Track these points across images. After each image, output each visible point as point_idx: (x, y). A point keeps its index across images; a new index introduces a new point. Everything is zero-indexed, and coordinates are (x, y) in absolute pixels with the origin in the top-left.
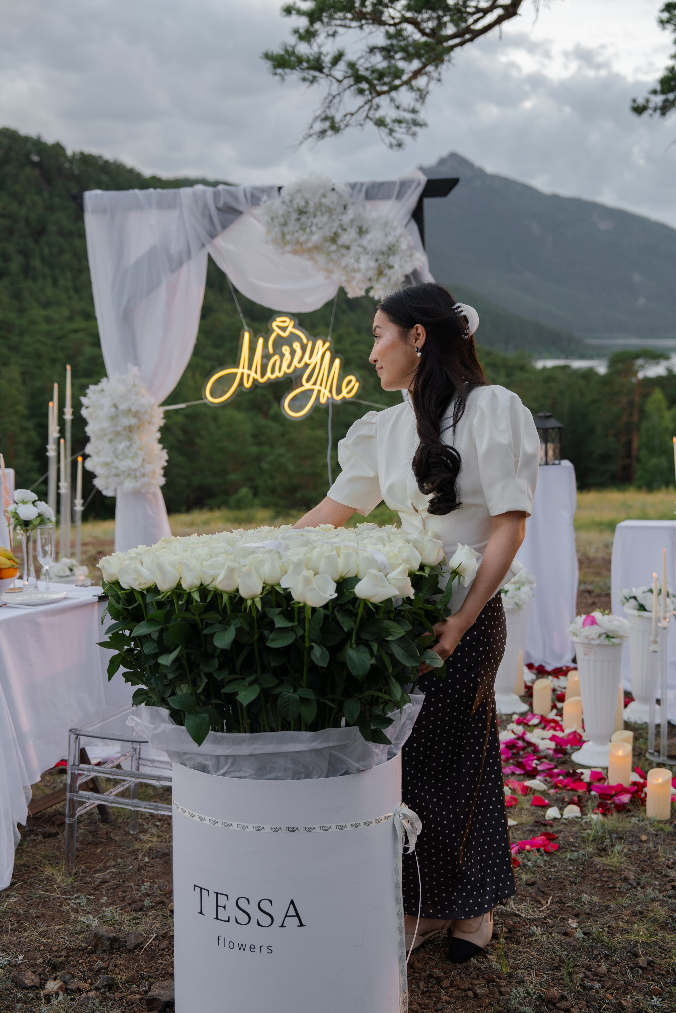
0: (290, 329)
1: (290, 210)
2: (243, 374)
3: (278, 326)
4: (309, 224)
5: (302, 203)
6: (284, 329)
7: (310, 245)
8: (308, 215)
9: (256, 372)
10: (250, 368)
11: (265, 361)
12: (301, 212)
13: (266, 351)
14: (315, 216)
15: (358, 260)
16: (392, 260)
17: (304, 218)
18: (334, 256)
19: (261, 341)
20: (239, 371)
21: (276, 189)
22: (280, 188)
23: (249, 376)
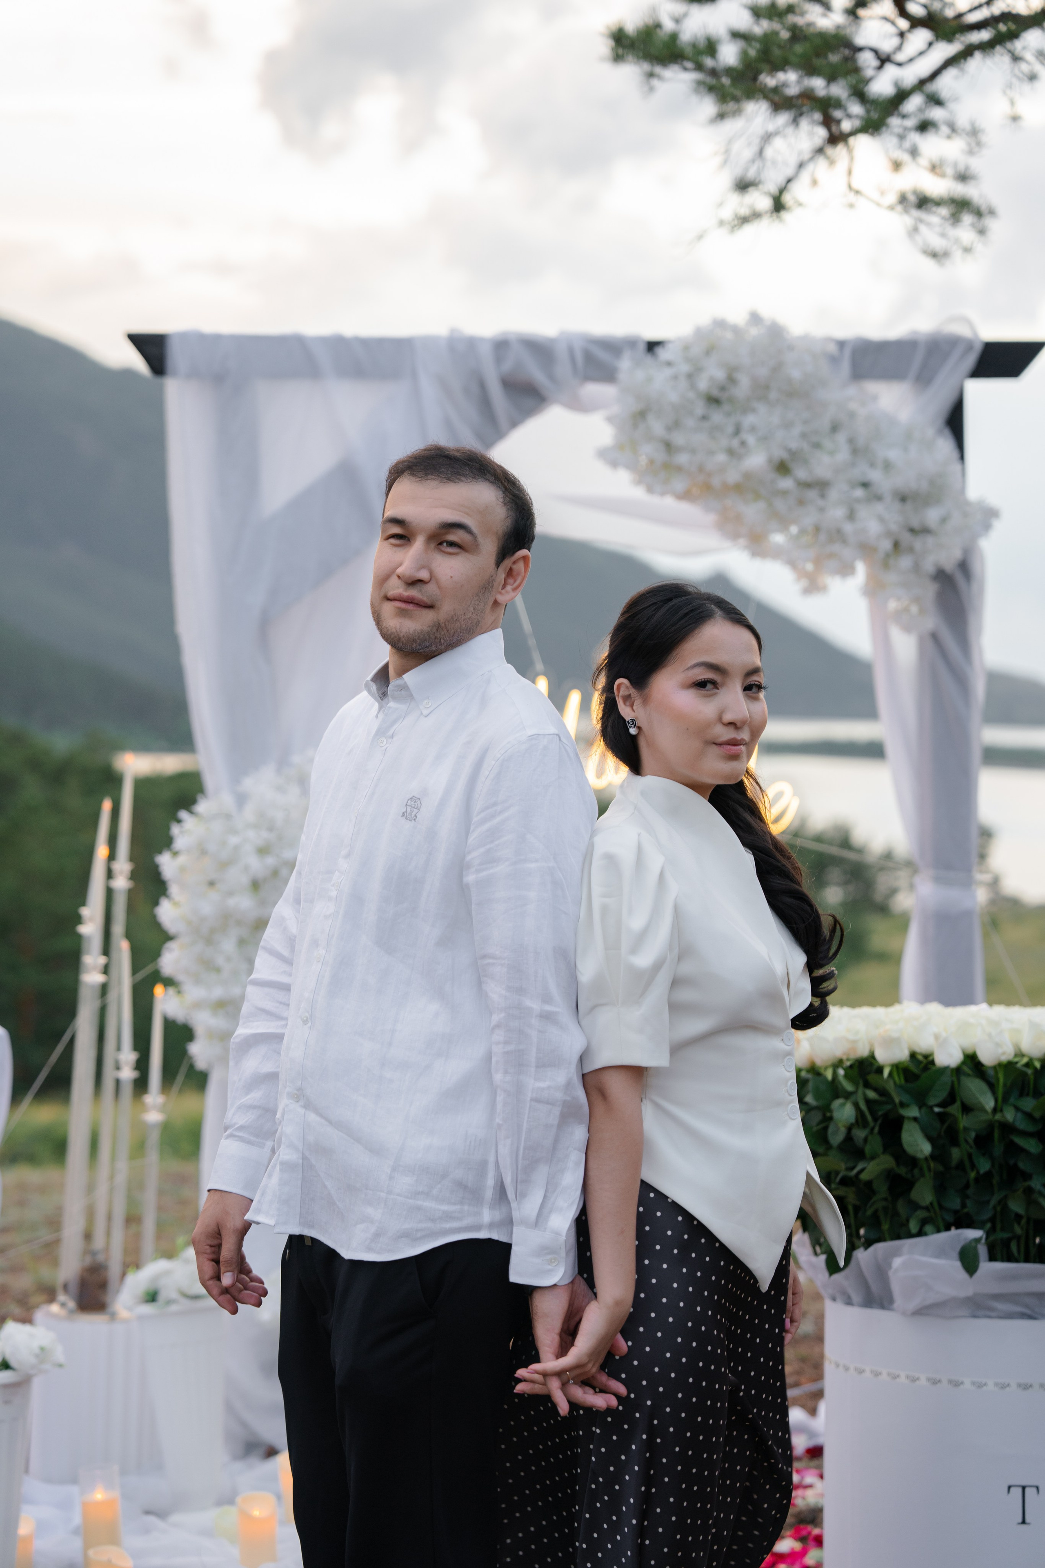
1: (689, 395)
5: (720, 379)
7: (733, 476)
8: (726, 407)
12: (713, 401)
14: (747, 409)
15: (851, 516)
16: (932, 516)
17: (717, 417)
18: (780, 505)
19: (577, 697)
21: (642, 347)
22: (652, 346)
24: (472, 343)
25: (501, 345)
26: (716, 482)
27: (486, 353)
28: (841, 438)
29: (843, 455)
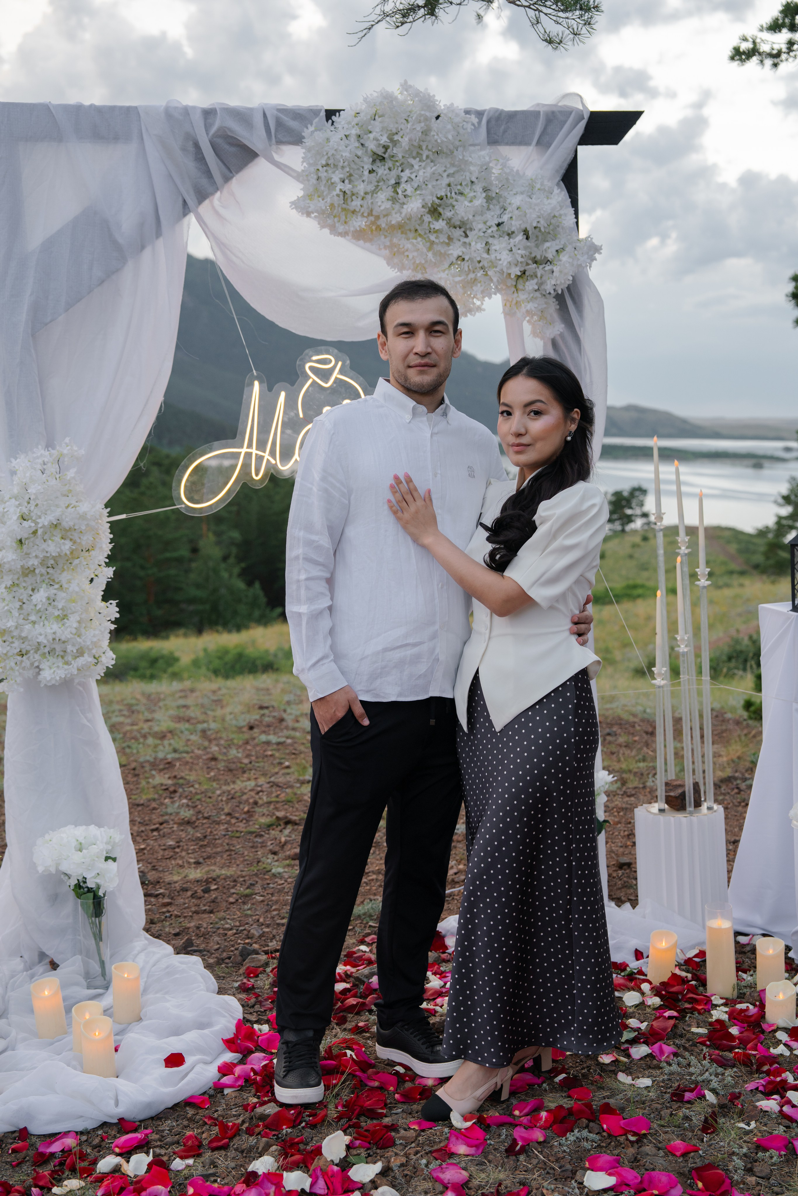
0: (336, 374)
1: (360, 153)
2: (248, 455)
3: (312, 368)
4: (393, 182)
5: (384, 140)
6: (325, 375)
7: (396, 218)
8: (389, 164)
9: (273, 453)
10: (261, 445)
11: (289, 432)
12: (379, 158)
13: (292, 414)
14: (407, 166)
15: (488, 249)
16: (549, 248)
17: (382, 171)
18: (436, 240)
19: (283, 394)
20: (244, 450)
21: (322, 115)
22: (330, 114)
23: (260, 459)
24: (186, 111)
25: (208, 114)
26: (382, 223)
27: (198, 120)
28: (478, 188)
29: (480, 201)
